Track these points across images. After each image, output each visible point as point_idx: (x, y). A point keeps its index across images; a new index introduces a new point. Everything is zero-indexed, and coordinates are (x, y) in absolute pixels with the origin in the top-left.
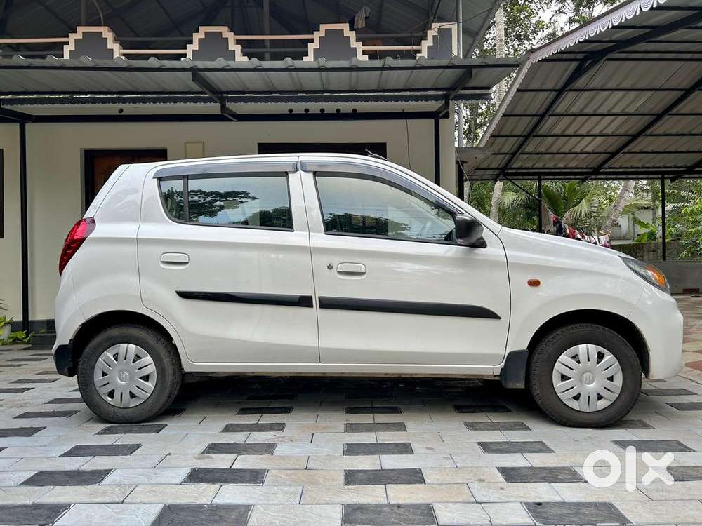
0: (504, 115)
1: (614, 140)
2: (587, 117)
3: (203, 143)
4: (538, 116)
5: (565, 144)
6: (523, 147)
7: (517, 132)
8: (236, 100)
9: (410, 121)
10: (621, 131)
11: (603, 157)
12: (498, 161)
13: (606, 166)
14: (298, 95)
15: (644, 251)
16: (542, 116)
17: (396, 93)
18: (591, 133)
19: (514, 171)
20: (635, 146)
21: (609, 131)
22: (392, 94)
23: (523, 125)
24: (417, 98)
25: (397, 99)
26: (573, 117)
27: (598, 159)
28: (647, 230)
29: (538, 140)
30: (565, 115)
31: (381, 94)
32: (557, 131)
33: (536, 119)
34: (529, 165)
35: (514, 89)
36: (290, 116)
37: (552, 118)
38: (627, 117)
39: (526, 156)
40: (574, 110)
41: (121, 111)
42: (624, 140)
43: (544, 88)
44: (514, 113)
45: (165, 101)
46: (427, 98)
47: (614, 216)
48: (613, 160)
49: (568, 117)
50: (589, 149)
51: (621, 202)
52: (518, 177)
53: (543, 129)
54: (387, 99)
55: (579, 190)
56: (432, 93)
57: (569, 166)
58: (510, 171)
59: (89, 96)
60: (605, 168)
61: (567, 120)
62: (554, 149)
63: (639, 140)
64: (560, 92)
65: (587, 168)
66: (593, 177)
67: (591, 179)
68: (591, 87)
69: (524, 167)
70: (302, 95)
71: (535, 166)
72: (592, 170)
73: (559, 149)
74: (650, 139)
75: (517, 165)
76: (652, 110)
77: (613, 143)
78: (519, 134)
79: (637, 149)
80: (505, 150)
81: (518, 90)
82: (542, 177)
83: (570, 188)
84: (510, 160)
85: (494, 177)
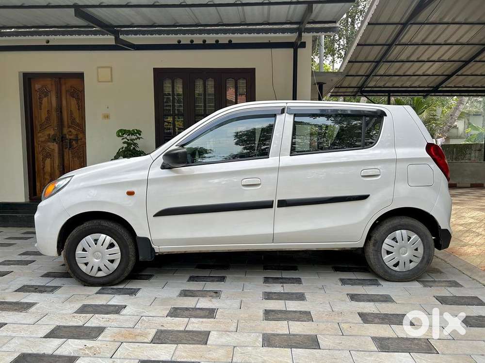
0: (358, 45)
1: (450, 65)
2: (427, 46)
3: (111, 68)
4: (387, 45)
5: (409, 68)
6: (376, 71)
7: (371, 58)
8: (127, 33)
9: (274, 50)
10: (456, 58)
11: (441, 78)
12: (356, 82)
13: (443, 85)
14: (177, 28)
15: (472, 150)
16: (390, 46)
17: (258, 27)
18: (431, 59)
19: (369, 89)
20: (467, 70)
21: (445, 58)
22: (254, 27)
23: (375, 53)
24: (275, 31)
25: (259, 31)
26: (416, 46)
27: (437, 80)
28: (477, 132)
29: (387, 65)
30: (409, 45)
31: (246, 27)
32: (403, 57)
33: (385, 47)
34: (382, 84)
35: (366, 23)
36: (179, 46)
37: (399, 47)
38: (461, 46)
39: (378, 78)
40: (417, 40)
41: (48, 42)
42: (457, 65)
43: (391, 21)
44: (367, 43)
45: (71, 33)
46: (284, 31)
47: (451, 123)
48: (449, 81)
49: (412, 46)
50: (430, 72)
51: (457, 113)
52: (373, 94)
53: (392, 56)
54: (250, 31)
55: (424, 102)
56: (288, 26)
57: (413, 85)
58: (366, 89)
59: (13, 30)
60: (442, 87)
61: (410, 49)
62: (401, 72)
63: (470, 65)
64: (404, 25)
65: (428, 87)
66: (433, 94)
67: (431, 95)
68: (431, 20)
69: (378, 86)
70: (180, 28)
71: (386, 85)
72: (432, 89)
73: (405, 73)
74: (480, 64)
75: (372, 84)
76: (481, 40)
77: (448, 68)
78: (372, 60)
79: (469, 73)
80: (361, 72)
81: (369, 24)
82: (391, 94)
83: (417, 101)
84: (365, 81)
85: (353, 94)
